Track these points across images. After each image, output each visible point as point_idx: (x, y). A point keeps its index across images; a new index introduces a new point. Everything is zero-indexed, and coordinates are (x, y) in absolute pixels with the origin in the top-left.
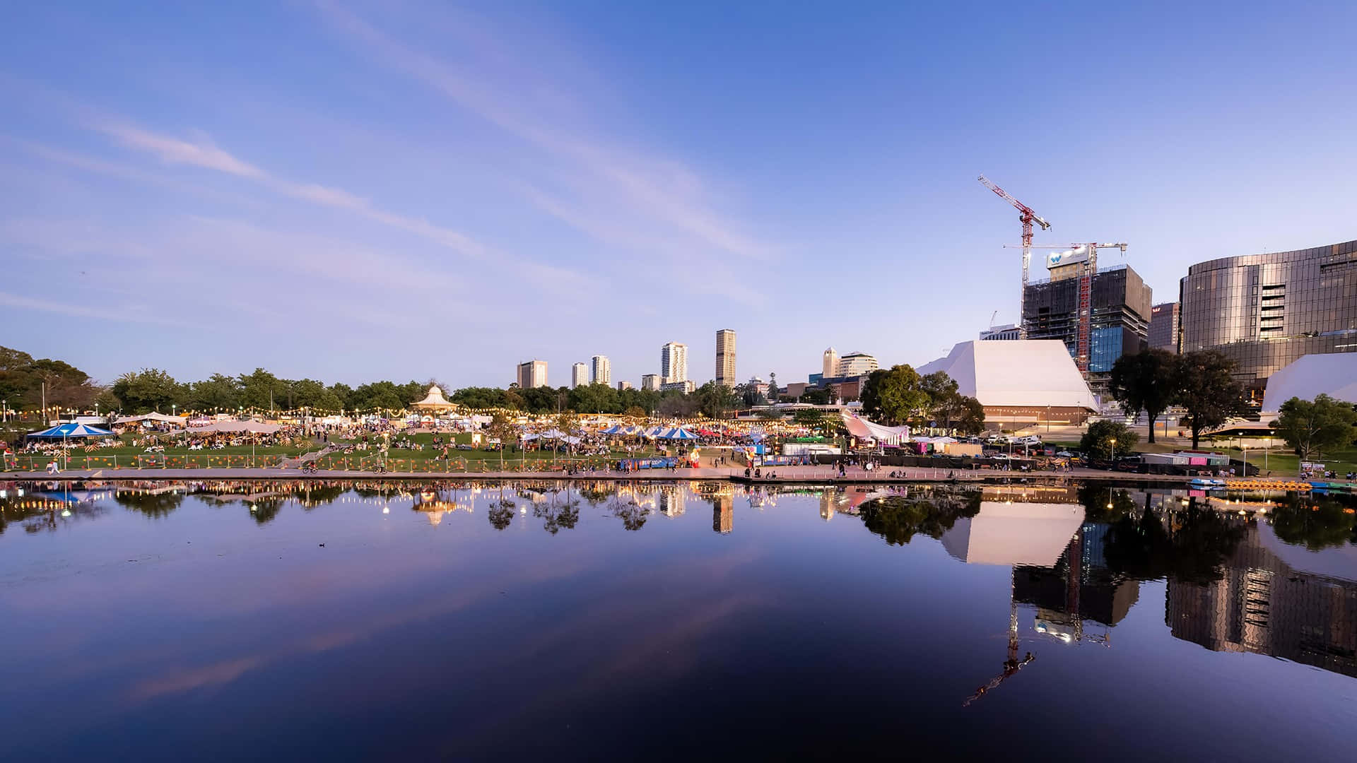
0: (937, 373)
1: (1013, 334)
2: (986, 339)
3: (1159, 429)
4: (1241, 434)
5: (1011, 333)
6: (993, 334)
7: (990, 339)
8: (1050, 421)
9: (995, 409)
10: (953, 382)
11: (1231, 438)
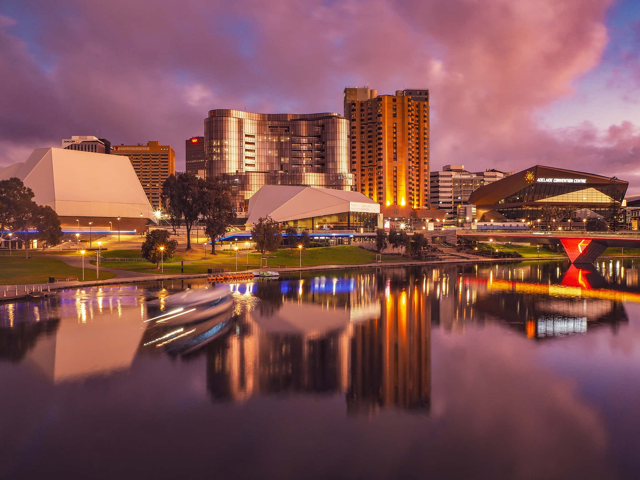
0: (11, 179)
1: (92, 145)
2: (68, 148)
3: (194, 237)
4: (236, 239)
5: (91, 144)
6: (75, 143)
7: (69, 149)
8: (120, 232)
9: (71, 220)
10: (29, 190)
11: (231, 243)
